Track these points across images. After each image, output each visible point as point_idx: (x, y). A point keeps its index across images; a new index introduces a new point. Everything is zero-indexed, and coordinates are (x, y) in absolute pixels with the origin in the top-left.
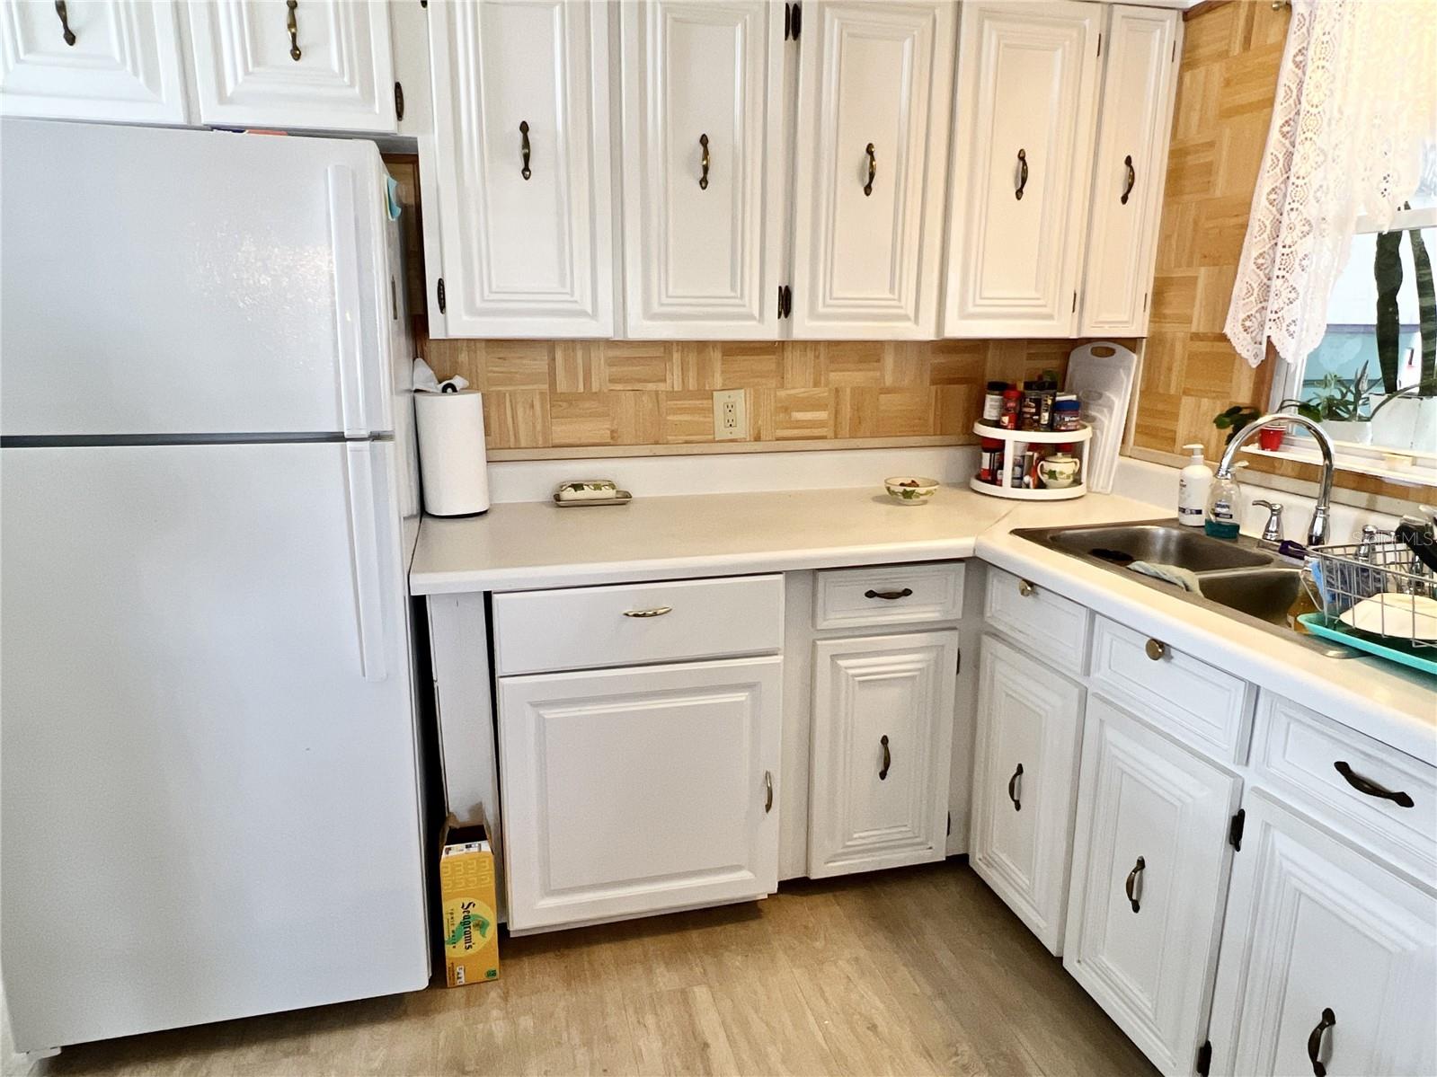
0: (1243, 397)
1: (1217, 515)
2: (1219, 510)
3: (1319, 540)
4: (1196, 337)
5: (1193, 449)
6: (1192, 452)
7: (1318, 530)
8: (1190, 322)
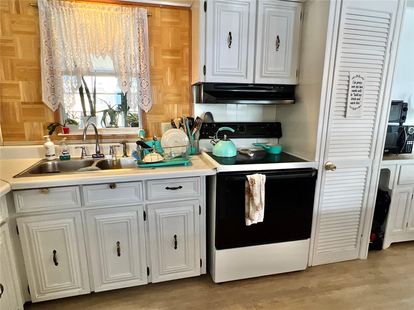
0: (51, 120)
1: (64, 154)
2: (64, 152)
3: (99, 152)
4: (23, 103)
5: (46, 137)
6: (46, 138)
7: (98, 150)
8: (20, 99)
